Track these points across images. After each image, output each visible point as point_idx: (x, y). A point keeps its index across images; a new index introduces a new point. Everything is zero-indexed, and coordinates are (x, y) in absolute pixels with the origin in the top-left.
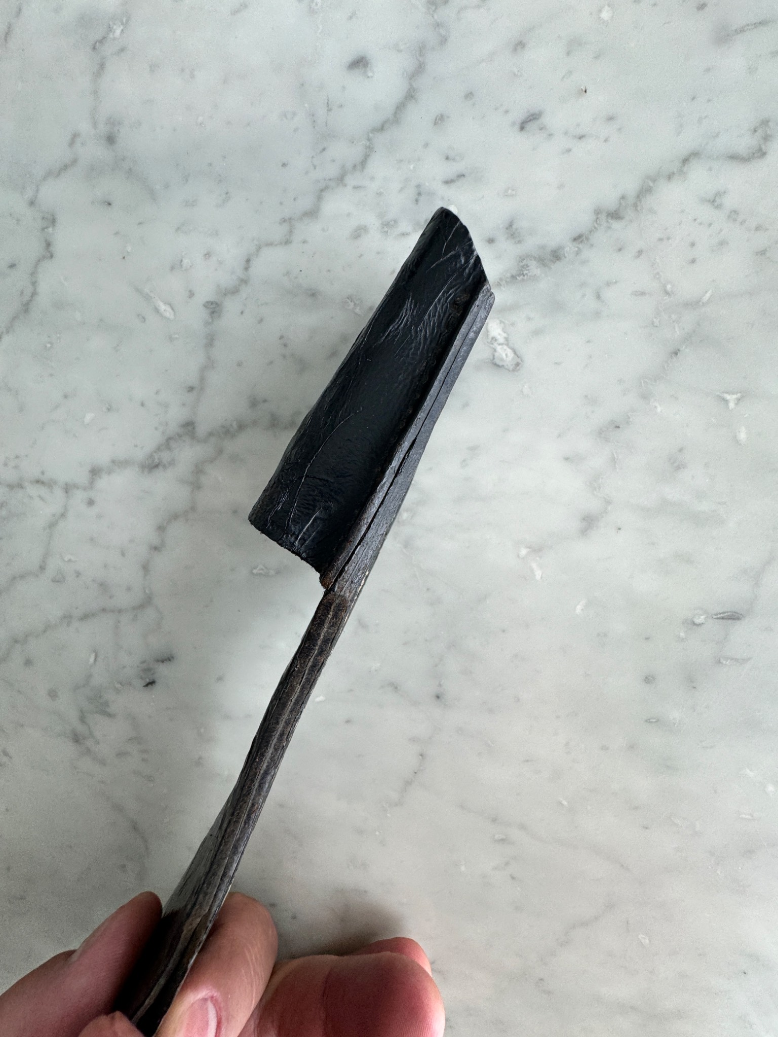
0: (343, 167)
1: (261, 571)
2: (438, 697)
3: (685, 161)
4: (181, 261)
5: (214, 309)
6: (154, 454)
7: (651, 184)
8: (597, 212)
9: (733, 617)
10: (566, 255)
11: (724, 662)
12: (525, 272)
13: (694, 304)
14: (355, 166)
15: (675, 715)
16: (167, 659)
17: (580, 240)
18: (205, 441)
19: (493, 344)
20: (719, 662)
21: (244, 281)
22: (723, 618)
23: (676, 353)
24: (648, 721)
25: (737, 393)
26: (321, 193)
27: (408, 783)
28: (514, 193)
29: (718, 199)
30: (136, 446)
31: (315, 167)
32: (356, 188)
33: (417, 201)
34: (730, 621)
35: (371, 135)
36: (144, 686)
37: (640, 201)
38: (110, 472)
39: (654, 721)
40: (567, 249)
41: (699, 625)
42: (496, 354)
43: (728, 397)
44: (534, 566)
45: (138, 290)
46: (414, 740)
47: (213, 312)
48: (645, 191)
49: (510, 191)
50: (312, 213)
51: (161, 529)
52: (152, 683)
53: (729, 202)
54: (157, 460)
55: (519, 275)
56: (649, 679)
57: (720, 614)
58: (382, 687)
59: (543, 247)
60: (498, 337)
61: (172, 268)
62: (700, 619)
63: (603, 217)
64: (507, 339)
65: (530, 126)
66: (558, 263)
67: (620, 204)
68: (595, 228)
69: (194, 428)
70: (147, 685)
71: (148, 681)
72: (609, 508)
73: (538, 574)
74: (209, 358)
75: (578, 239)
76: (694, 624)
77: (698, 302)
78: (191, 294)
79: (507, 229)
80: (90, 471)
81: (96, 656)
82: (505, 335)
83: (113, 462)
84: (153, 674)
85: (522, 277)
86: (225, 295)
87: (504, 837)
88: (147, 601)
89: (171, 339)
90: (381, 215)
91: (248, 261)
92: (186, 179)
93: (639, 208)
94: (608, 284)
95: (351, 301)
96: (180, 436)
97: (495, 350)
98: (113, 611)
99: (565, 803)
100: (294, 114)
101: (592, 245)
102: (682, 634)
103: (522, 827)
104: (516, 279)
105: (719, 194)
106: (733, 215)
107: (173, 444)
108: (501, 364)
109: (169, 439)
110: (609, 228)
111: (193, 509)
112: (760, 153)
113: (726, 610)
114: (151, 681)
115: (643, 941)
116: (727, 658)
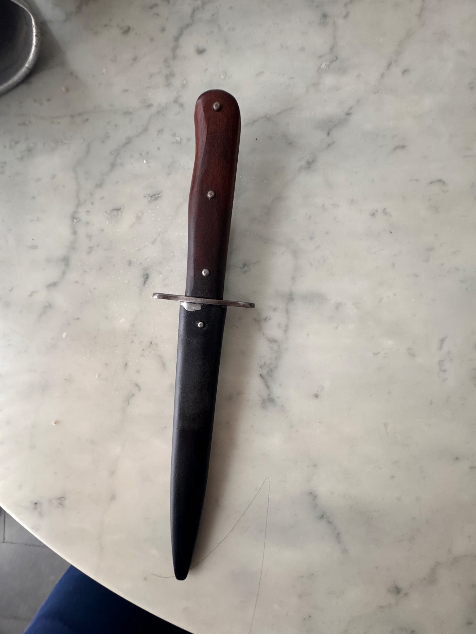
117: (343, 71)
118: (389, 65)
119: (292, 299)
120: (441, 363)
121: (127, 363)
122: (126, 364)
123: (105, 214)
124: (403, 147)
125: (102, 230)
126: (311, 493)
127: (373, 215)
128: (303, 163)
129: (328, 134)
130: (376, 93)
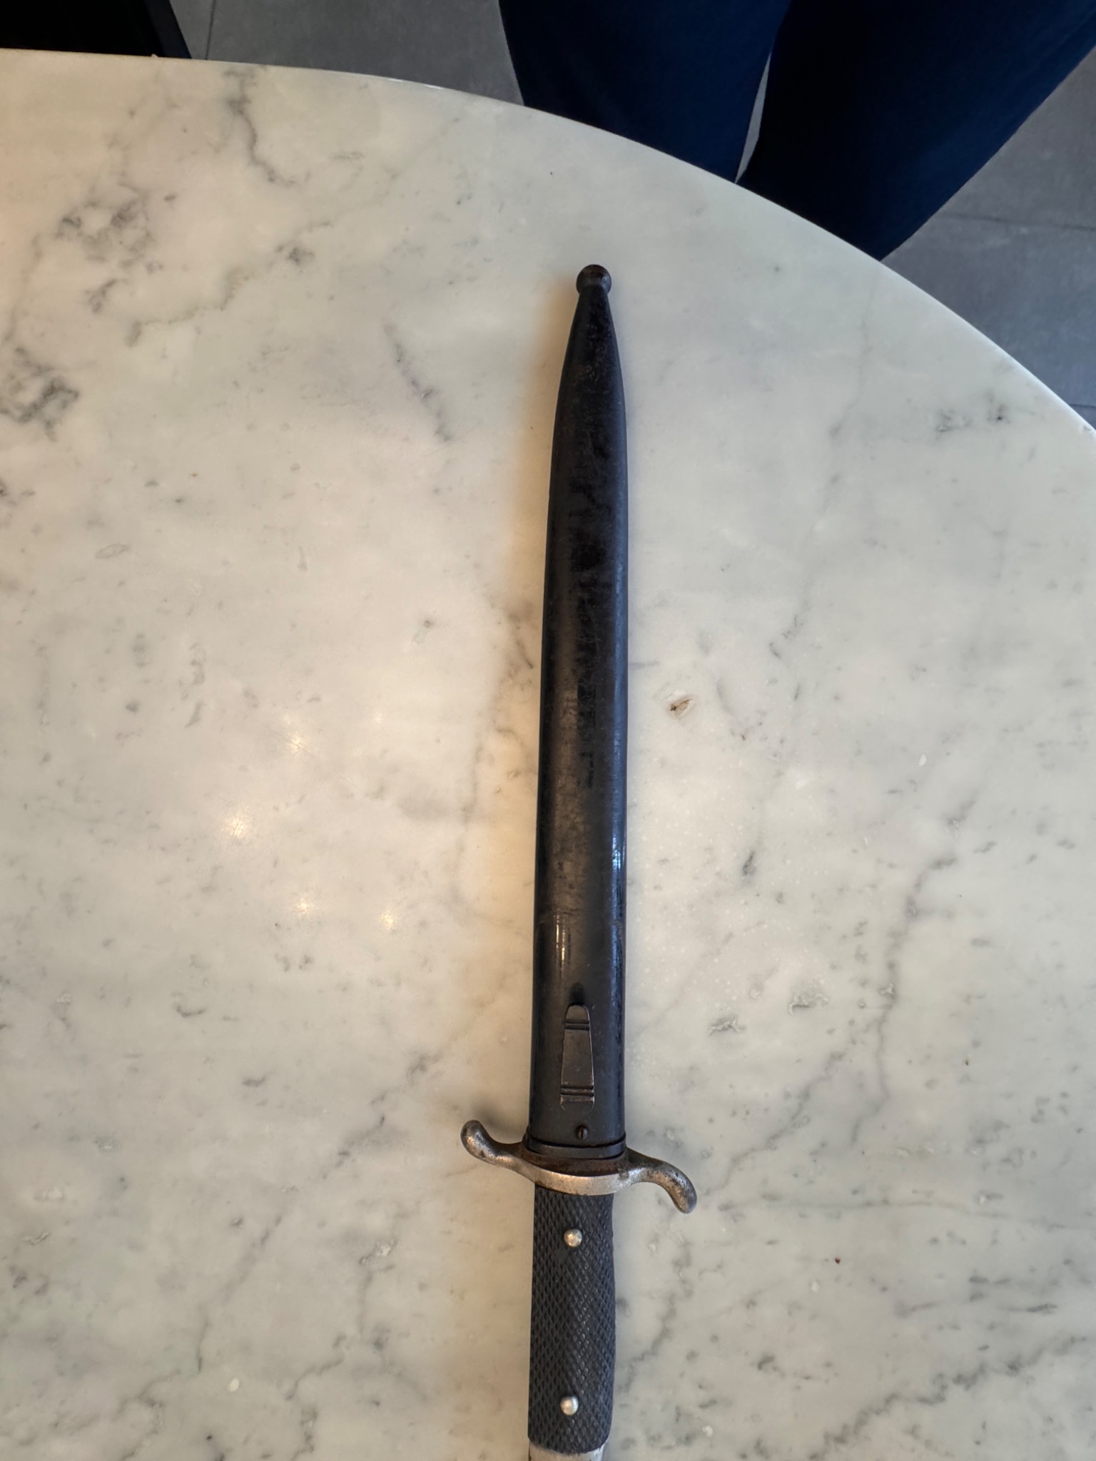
117: (351, 1237)
118: (265, 1238)
119: (465, 809)
120: (200, 679)
121: (795, 700)
122: (796, 697)
123: (826, 1000)
124: (249, 1083)
125: (833, 967)
126: (447, 438)
127: (307, 960)
128: (433, 1068)
129: (383, 1119)
130: (293, 1189)
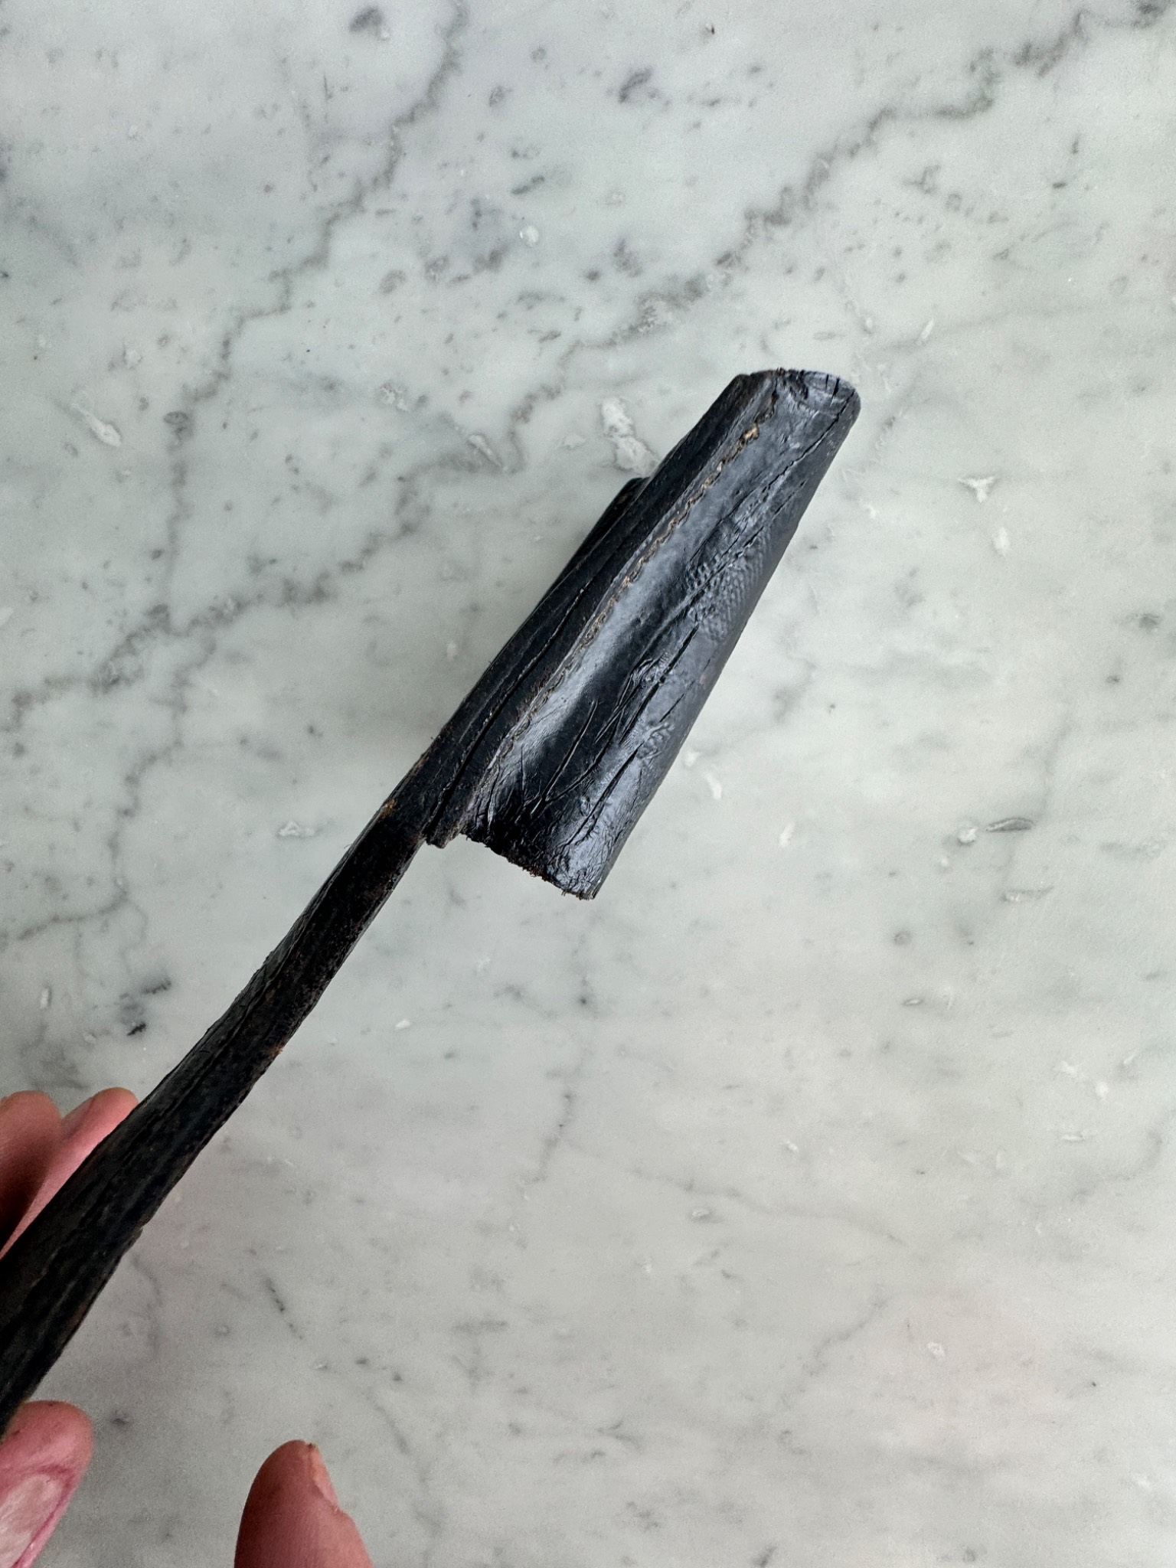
0: (358, 182)
1: (293, 832)
2: (584, 1001)
3: (873, 125)
4: (124, 354)
5: (181, 424)
6: (111, 663)
7: (826, 166)
8: (750, 216)
9: (1017, 826)
10: (710, 286)
11: (1012, 898)
12: (650, 320)
13: (908, 345)
14: (375, 181)
15: (947, 989)
16: (161, 986)
17: (730, 260)
18: (187, 634)
19: (612, 437)
20: (1004, 899)
21: (222, 376)
22: (1003, 830)
23: (890, 423)
24: (907, 1003)
25: (986, 476)
26: (328, 225)
27: (551, 1143)
28: (621, 197)
29: (928, 179)
30: (80, 653)
31: (315, 187)
32: (381, 213)
33: (475, 225)
34: (1014, 834)
35: (396, 130)
36: (130, 1034)
37: (812, 193)
38: (44, 699)
39: (916, 1003)
40: (710, 278)
41: (969, 844)
42: (619, 452)
43: (974, 484)
44: (710, 778)
45: (63, 408)
46: (554, 1074)
47: (180, 430)
48: (818, 177)
49: (615, 197)
50: (318, 260)
51: (132, 780)
52: (140, 1028)
53: (946, 181)
54: (115, 673)
55: (641, 325)
56: (901, 938)
57: (998, 823)
58: (497, 995)
59: (673, 278)
60: (620, 425)
61: (112, 366)
62: (970, 835)
63: (760, 222)
64: (632, 427)
65: (637, 94)
66: (699, 302)
67: (782, 199)
68: (749, 241)
69: (168, 615)
70: (133, 1032)
71: (134, 1025)
72: (814, 675)
73: (717, 791)
74: (179, 501)
75: (725, 260)
76: (960, 843)
77: (915, 341)
78: (144, 404)
79: (616, 255)
80: (12, 700)
81: (50, 993)
82: (629, 421)
83: (48, 682)
84: (141, 1014)
85: (645, 327)
86: (196, 399)
87: (706, 1212)
88: (121, 899)
89: (120, 478)
90: (422, 253)
91: (226, 344)
92: (120, 225)
93: (811, 204)
94: (777, 326)
95: (391, 391)
96: (147, 630)
97: (616, 446)
98: (70, 920)
99: (794, 1147)
100: (276, 107)
101: (747, 269)
102: (945, 862)
103: (734, 1193)
104: (638, 331)
105: (929, 172)
106: (954, 200)
107: (138, 645)
108: (627, 467)
109: (130, 638)
110: (770, 239)
111: (178, 744)
112: (983, 103)
113: (1004, 817)
114: (139, 1026)
115: (935, 1352)
116: (1014, 892)
